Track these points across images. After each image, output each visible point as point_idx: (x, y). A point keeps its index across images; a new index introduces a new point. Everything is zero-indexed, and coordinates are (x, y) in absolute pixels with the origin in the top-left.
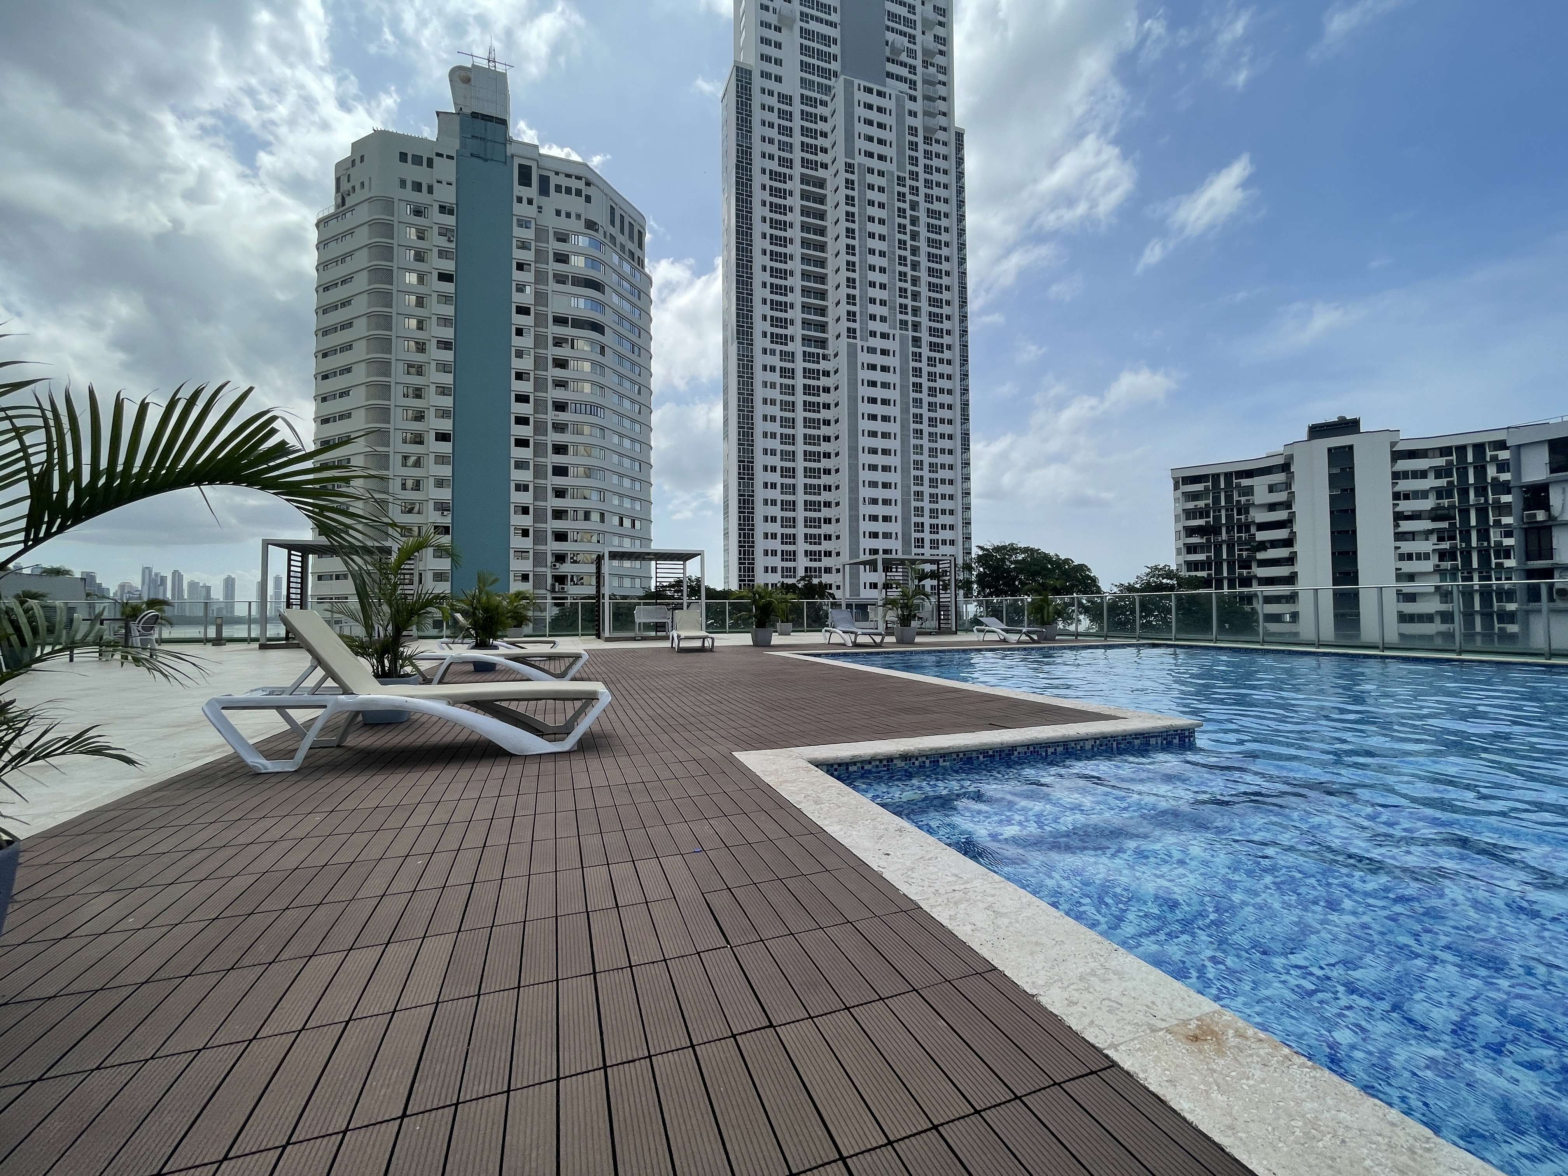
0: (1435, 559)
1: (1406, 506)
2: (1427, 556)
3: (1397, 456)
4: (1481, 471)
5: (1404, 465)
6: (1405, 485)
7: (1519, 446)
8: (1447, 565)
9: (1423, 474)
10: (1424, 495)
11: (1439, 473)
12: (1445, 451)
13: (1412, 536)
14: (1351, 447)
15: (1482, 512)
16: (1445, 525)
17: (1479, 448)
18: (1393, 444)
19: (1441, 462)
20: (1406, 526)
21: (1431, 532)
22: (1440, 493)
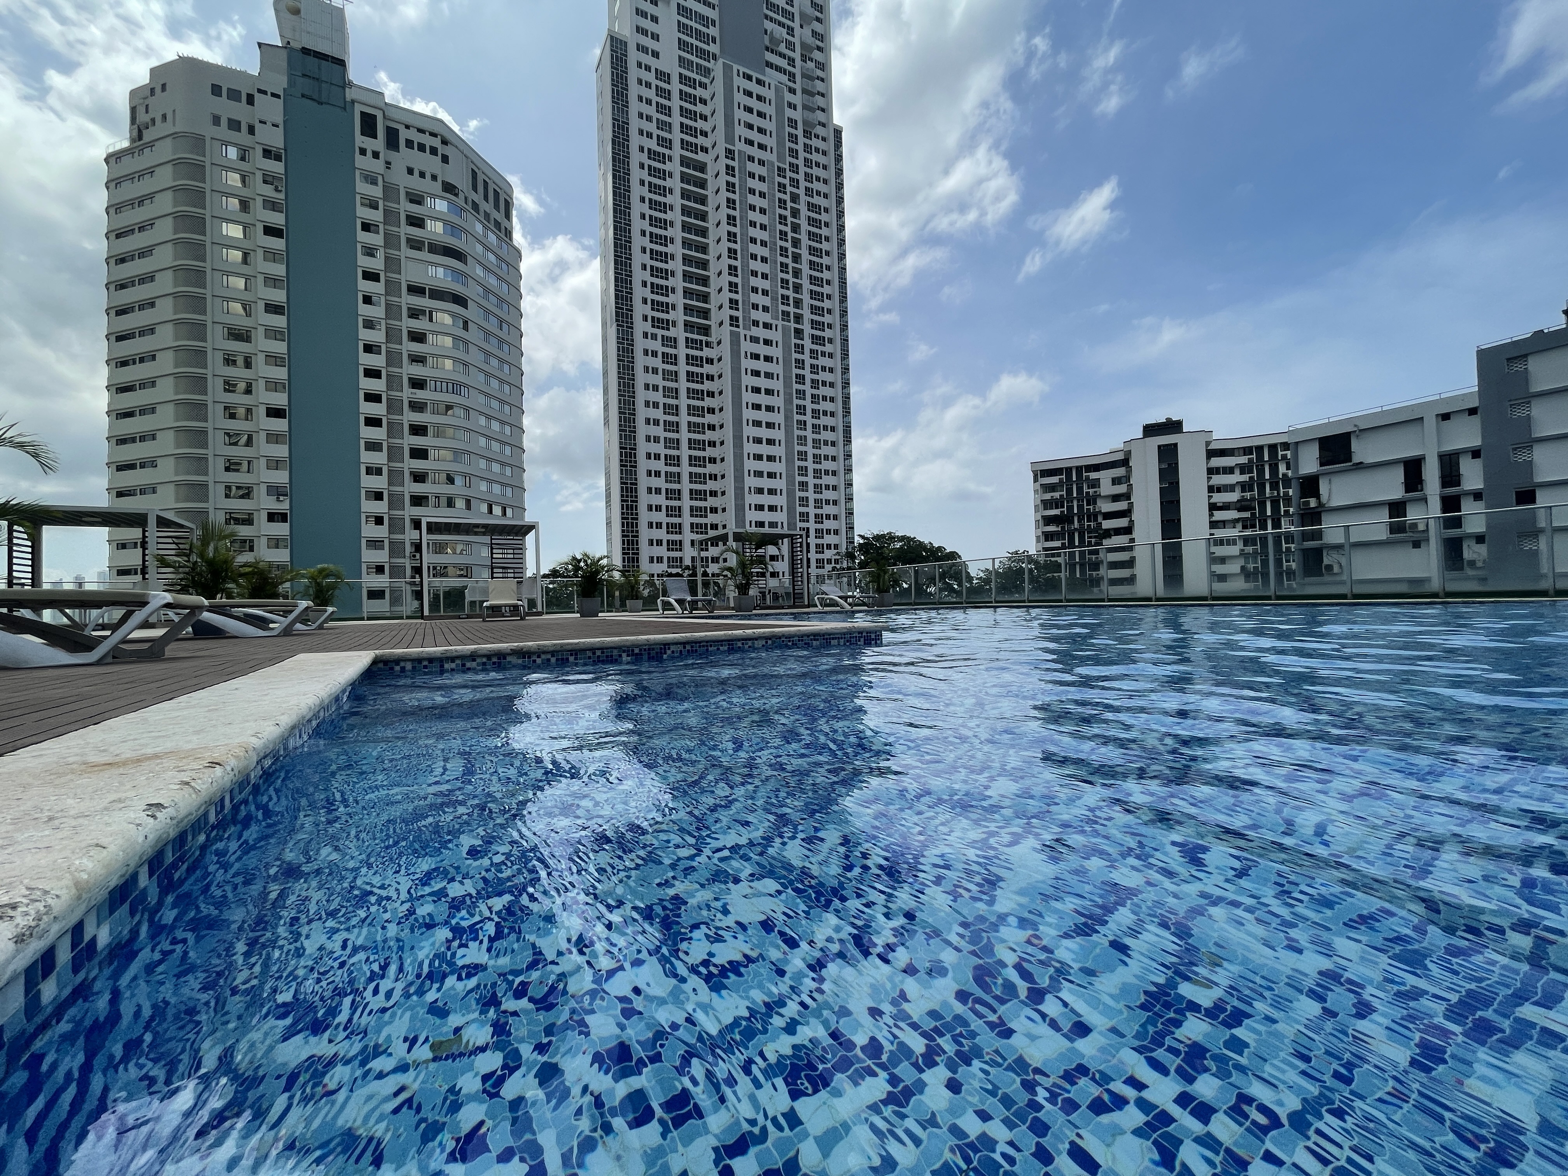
0: (1240, 545)
1: (1218, 498)
2: (1235, 543)
3: (1212, 454)
4: (1274, 469)
5: (1217, 462)
6: (1218, 480)
7: (1297, 443)
8: (1250, 549)
9: (1230, 470)
10: (1230, 488)
11: (1243, 469)
12: (1247, 451)
13: (1223, 524)
14: (1176, 445)
15: (1275, 503)
16: (1247, 515)
17: (1273, 448)
18: (1208, 443)
19: (1243, 460)
20: (1219, 515)
21: (1237, 521)
22: (1245, 487)
